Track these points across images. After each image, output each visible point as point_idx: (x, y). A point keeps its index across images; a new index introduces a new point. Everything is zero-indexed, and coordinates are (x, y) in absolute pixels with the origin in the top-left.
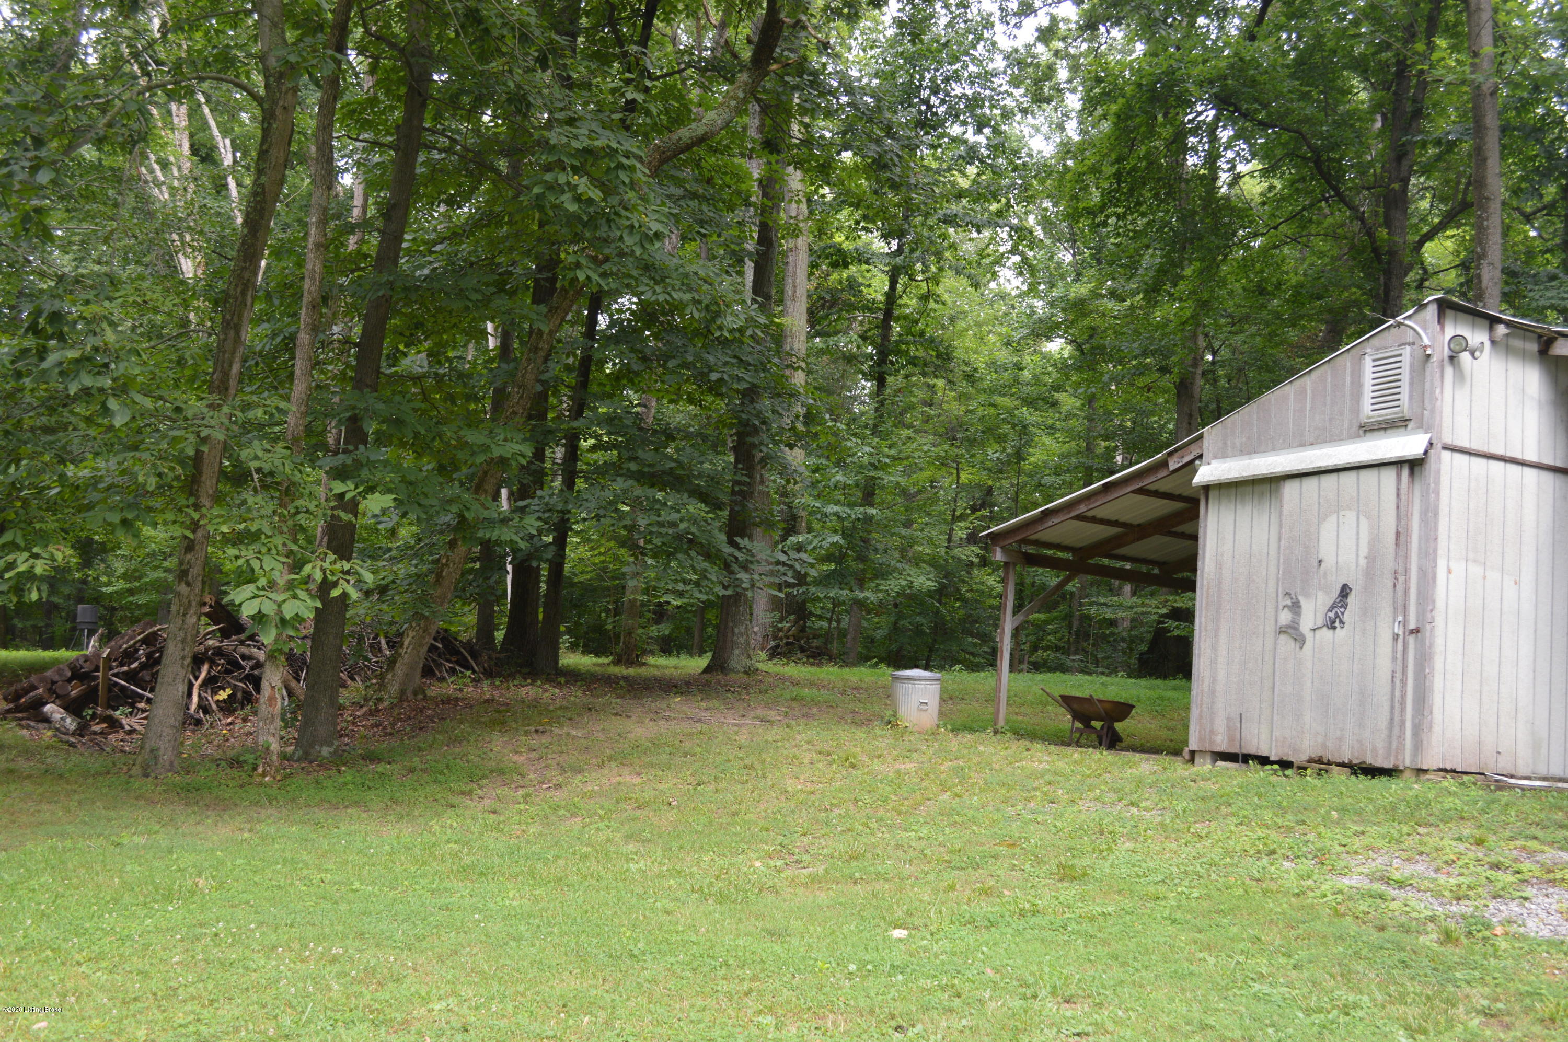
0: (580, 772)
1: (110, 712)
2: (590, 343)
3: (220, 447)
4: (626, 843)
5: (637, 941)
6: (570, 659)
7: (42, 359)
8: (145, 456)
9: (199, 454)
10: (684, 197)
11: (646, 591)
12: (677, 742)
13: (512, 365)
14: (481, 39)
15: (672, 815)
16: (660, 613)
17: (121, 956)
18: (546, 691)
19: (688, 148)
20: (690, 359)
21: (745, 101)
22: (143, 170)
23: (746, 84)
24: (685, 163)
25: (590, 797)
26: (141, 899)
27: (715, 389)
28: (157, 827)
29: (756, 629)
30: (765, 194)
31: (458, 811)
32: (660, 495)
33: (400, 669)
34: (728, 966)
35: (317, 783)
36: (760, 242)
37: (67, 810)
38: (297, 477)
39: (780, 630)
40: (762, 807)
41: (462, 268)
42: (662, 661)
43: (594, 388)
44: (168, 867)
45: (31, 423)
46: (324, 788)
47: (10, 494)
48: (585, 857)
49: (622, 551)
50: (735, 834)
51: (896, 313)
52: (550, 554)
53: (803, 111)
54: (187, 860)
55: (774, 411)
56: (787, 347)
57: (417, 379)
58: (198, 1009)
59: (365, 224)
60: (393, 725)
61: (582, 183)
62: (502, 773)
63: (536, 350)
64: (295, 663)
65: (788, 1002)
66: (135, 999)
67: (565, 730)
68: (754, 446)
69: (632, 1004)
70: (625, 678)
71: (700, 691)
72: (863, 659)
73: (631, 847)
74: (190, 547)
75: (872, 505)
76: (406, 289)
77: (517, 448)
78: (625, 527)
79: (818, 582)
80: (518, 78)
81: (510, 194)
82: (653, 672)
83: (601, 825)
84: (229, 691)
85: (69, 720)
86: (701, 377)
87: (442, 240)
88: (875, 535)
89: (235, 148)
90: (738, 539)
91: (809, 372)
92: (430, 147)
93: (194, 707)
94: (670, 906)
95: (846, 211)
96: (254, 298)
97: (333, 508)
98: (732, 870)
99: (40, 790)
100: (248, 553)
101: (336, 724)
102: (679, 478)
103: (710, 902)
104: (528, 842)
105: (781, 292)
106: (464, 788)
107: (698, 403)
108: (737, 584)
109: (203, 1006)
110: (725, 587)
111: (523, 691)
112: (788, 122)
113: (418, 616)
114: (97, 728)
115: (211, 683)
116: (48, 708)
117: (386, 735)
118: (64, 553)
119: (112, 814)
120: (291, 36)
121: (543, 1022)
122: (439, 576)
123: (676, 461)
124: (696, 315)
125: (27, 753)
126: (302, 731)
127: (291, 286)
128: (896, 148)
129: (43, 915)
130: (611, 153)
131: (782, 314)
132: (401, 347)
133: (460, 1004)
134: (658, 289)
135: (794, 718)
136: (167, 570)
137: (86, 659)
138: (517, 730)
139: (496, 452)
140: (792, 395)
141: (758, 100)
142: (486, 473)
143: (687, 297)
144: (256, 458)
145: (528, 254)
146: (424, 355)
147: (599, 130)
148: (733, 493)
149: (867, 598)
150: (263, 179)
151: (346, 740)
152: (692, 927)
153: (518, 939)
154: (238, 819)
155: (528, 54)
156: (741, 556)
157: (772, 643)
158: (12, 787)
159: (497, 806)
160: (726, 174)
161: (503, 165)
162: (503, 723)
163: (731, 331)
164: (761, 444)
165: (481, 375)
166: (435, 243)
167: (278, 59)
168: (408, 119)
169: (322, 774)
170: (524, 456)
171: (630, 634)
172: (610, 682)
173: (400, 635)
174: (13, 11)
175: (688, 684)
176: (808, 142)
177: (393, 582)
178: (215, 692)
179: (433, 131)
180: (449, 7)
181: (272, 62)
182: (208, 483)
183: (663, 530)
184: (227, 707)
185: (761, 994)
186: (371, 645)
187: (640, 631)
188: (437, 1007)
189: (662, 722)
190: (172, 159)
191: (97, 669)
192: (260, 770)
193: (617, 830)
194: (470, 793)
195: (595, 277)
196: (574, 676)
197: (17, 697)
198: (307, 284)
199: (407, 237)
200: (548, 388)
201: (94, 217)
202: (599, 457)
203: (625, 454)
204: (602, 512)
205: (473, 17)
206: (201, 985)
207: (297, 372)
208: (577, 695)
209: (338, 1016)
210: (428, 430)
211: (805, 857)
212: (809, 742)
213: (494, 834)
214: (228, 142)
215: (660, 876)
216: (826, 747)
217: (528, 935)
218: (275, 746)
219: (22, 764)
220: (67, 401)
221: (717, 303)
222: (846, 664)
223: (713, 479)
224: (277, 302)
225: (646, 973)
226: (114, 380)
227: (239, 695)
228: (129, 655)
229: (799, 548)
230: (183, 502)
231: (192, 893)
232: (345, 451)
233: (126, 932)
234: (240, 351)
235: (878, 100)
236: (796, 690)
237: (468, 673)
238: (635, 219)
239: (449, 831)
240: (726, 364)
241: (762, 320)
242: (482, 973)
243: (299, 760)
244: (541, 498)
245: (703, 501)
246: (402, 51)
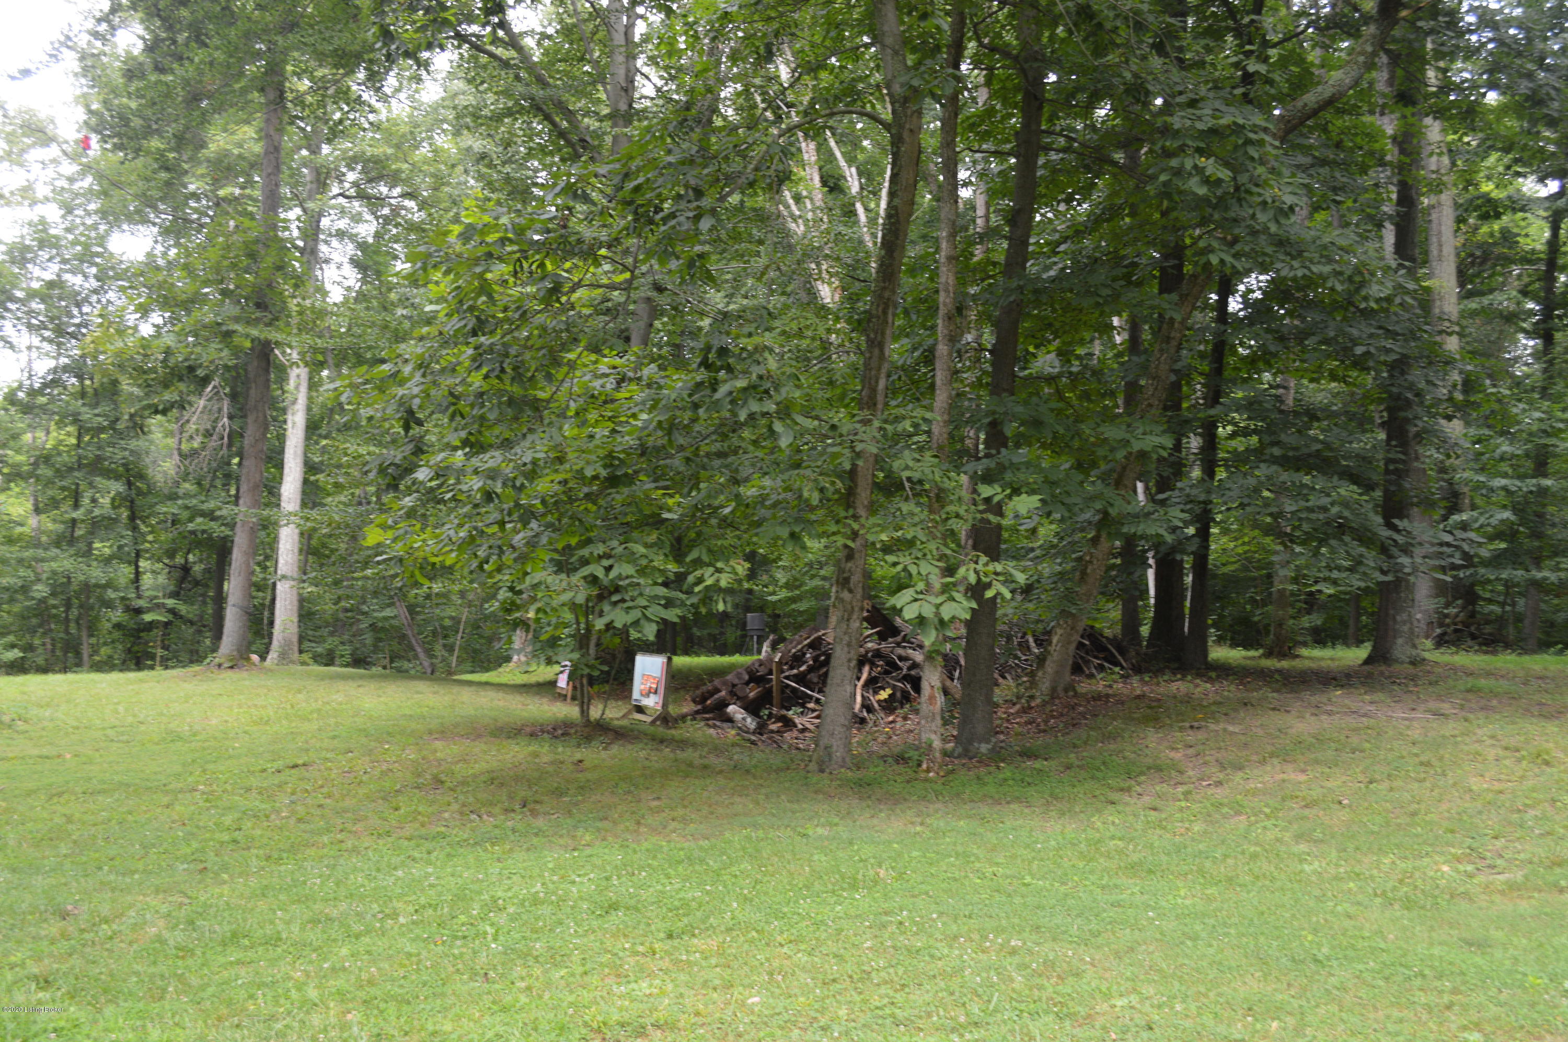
0: (1241, 768)
1: (784, 712)
2: (1223, 328)
3: (872, 460)
4: (1297, 843)
5: (1320, 945)
6: (1219, 653)
7: (715, 390)
8: (808, 472)
9: (854, 467)
10: (1312, 166)
11: (1295, 580)
12: (1342, 738)
13: (1143, 357)
14: (1094, 34)
15: (1344, 815)
16: (1311, 602)
17: (817, 939)
18: (1197, 686)
19: (1315, 113)
20: (1332, 334)
21: (1374, 54)
22: (781, 207)
23: (1374, 36)
24: (1311, 129)
25: (1254, 795)
26: (830, 887)
27: (1360, 364)
28: (836, 820)
29: (1419, 616)
30: (1402, 151)
31: (1120, 808)
32: (1307, 479)
33: (1050, 666)
34: (1424, 976)
35: (978, 778)
36: (1400, 202)
37: (757, 803)
38: (948, 484)
39: (1446, 616)
40: (1444, 807)
41: (1086, 265)
42: (1317, 653)
43: (1227, 374)
44: (851, 857)
45: (707, 449)
46: (985, 784)
47: (694, 515)
48: (1254, 857)
49: (1268, 540)
50: (1417, 836)
51: (1561, 262)
52: (1193, 547)
53: (1439, 54)
54: (868, 851)
55: (1429, 382)
56: (1437, 311)
57: (1051, 379)
58: (891, 993)
59: (990, 233)
60: (1046, 722)
61: (1210, 165)
62: (1159, 769)
63: (1168, 339)
64: (950, 664)
65: (1497, 1019)
66: (834, 980)
67: (1222, 726)
68: (1407, 420)
69: (1321, 1011)
70: (1279, 671)
71: (1363, 684)
72: (1544, 646)
73: (1303, 847)
74: (850, 555)
75: (1545, 476)
76: (1036, 291)
77: (1157, 440)
78: (1271, 515)
79: (1486, 563)
80: (1134, 68)
81: (1132, 184)
82: (1307, 664)
83: (1268, 824)
84: (889, 691)
85: (749, 720)
86: (1344, 352)
87: (1065, 240)
88: (1551, 509)
89: (860, 174)
90: (1396, 521)
91: (1461, 335)
92: (1047, 149)
93: (858, 706)
94: (1352, 910)
95: (1493, 157)
96: (894, 315)
97: (981, 512)
98: (1417, 874)
99: (732, 784)
100: (905, 559)
101: (991, 722)
102: (1326, 460)
103: (1396, 907)
104: (1193, 840)
105: (1426, 253)
106: (1122, 785)
107: (1343, 380)
108: (1398, 568)
109: (896, 991)
110: (1384, 573)
111: (1174, 686)
112: (1423, 71)
113: (1064, 613)
114: (774, 727)
115: (872, 684)
116: (731, 709)
117: (1040, 731)
118: (742, 568)
119: (796, 806)
120: (911, 59)
121: (1229, 1025)
122: (1084, 574)
123: (1322, 442)
124: (1339, 288)
125: (717, 750)
126: (962, 727)
127: (926, 301)
128: (1552, 79)
129: (746, 899)
130: (1238, 129)
131: (1429, 276)
132: (1031, 349)
133: (1142, 1001)
134: (1296, 264)
135: (1471, 711)
136: (824, 578)
137: (761, 663)
138: (1171, 726)
139: (1136, 446)
140: (1447, 363)
141: (1387, 52)
142: (1124, 468)
143: (1326, 269)
144: (907, 467)
145: (1152, 244)
146: (1053, 355)
147: (1223, 108)
148: (1387, 472)
149: (1545, 579)
150: (896, 201)
151: (1002, 737)
152: (1380, 933)
153: (1195, 939)
154: (909, 812)
155: (1142, 42)
156: (1400, 539)
157: (1438, 631)
158: (708, 781)
159: (1158, 803)
160: (1356, 135)
161: (1119, 156)
162: (1156, 719)
163: (1378, 301)
164: (1416, 418)
165: (1112, 370)
166: (1059, 244)
167: (902, 85)
168: (1026, 125)
169: (983, 771)
170: (1164, 448)
171: (1280, 625)
172: (1264, 675)
173: (1049, 633)
174: (661, 77)
175: (1348, 676)
176: (1447, 87)
177: (1038, 581)
178: (876, 693)
179: (1049, 133)
180: (1061, 7)
181: (897, 89)
182: (864, 495)
183: (1313, 516)
184: (889, 706)
185: (1465, 1008)
186: (1020, 644)
187: (1291, 622)
188: (1119, 1003)
189: (1324, 717)
190: (805, 193)
191: (771, 673)
192: (924, 766)
193: (1285, 829)
194: (1129, 790)
195: (1229, 259)
196: (1224, 671)
197: (703, 699)
198: (942, 297)
199: (1032, 241)
200: (1184, 375)
201: (743, 256)
202: (1239, 444)
203: (1267, 439)
204: (1246, 501)
205: (1085, 14)
206: (891, 970)
207: (938, 382)
208: (1230, 690)
209: (1023, 1006)
210: (1068, 429)
211: (1499, 862)
212: (1492, 737)
213: (1158, 831)
214: (853, 170)
215: (1337, 878)
216: (1513, 742)
217: (1204, 935)
218: (937, 744)
219: (713, 760)
220: (737, 427)
221: (1360, 273)
222: (1526, 651)
223: (1364, 459)
224: (914, 317)
225: (1332, 980)
226: (777, 404)
227: (898, 694)
228: (798, 659)
229: (1464, 526)
230: (843, 514)
231: (876, 883)
232: (987, 456)
233: (819, 917)
234: (886, 367)
235: (1528, 30)
236: (1471, 682)
237: (1117, 669)
238: (1268, 195)
239: (1112, 828)
240: (1371, 336)
241: (1411, 286)
242: (1160, 971)
243: (959, 757)
244: (1181, 489)
245: (1355, 483)
246: (1016, 58)
